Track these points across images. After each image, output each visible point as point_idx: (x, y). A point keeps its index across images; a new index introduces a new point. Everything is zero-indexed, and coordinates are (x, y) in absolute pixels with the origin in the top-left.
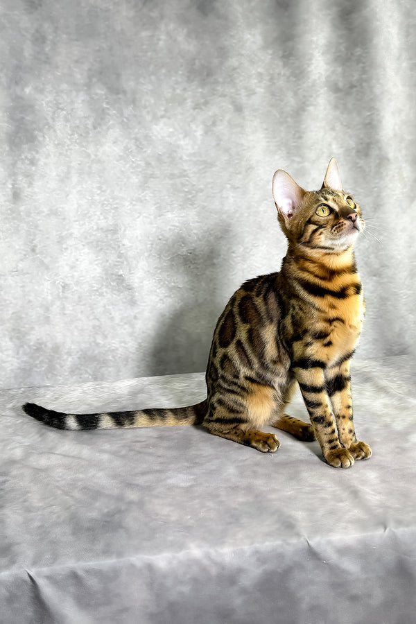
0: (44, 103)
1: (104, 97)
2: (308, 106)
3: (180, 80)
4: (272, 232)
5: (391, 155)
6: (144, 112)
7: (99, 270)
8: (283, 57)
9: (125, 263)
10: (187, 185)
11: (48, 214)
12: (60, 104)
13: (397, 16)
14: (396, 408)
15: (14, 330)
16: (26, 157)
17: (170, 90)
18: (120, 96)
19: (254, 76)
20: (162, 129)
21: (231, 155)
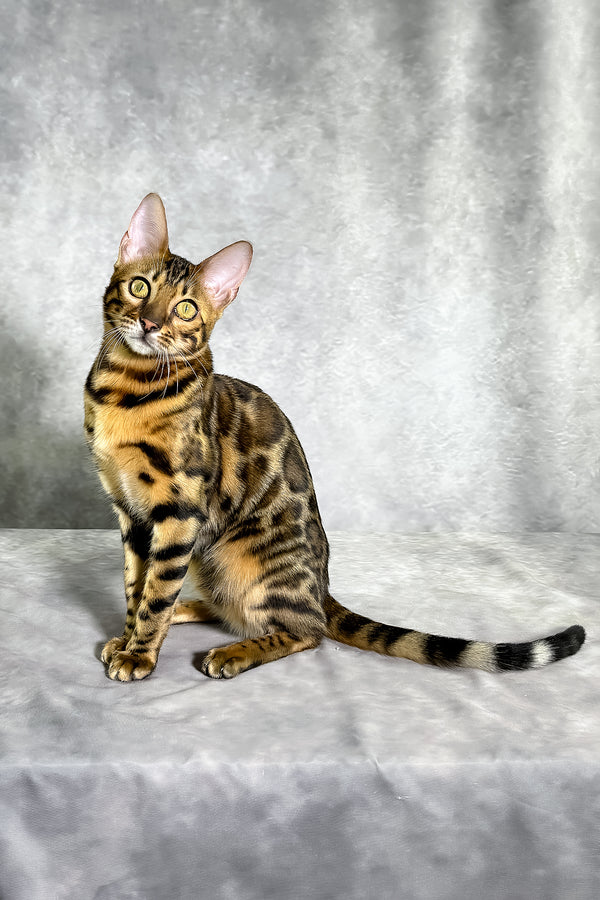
0: (40, 102)
1: (129, 101)
2: (437, 138)
3: (245, 84)
4: (365, 325)
5: (558, 223)
6: (188, 128)
8: (405, 61)
11: (28, 270)
12: (63, 105)
13: (582, 13)
17: (229, 99)
18: (153, 101)
19: (357, 87)
20: (212, 155)
21: (312, 203)
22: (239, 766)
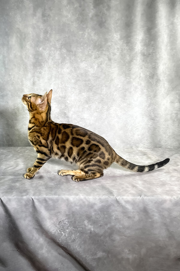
0: (46, 53)
1: (65, 53)
2: (134, 60)
3: (91, 49)
4: (118, 102)
5: (161, 79)
6: (78, 59)
7: (58, 110)
8: (126, 43)
9: (67, 108)
10: (90, 84)
12: (51, 54)
16: (38, 71)
17: (87, 52)
18: (71, 53)
19: (116, 49)
20: (83, 65)
21: (106, 75)
22: (88, 197)
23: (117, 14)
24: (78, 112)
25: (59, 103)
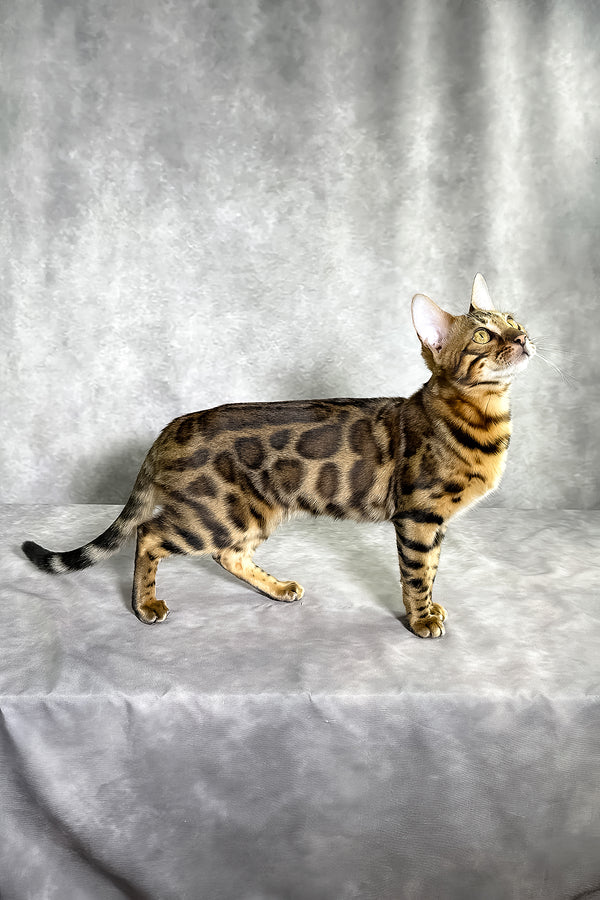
0: (92, 170)
1: (161, 170)
2: (405, 199)
3: (253, 156)
5: (500, 267)
6: (208, 190)
7: (140, 374)
8: (379, 138)
9: (172, 368)
10: (253, 282)
11: (85, 303)
12: (110, 173)
13: (520, 99)
14: (462, 565)
15: (35, 435)
16: (65, 234)
17: (240, 167)
18: (180, 170)
19: (342, 159)
20: (227, 212)
21: (307, 251)
22: (205, 698)
23: (345, 36)
24: (212, 382)
25: (142, 348)
